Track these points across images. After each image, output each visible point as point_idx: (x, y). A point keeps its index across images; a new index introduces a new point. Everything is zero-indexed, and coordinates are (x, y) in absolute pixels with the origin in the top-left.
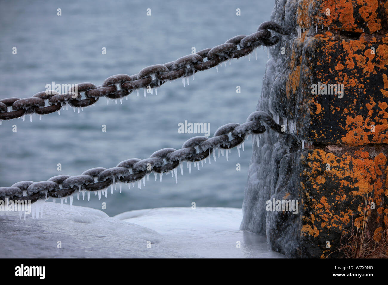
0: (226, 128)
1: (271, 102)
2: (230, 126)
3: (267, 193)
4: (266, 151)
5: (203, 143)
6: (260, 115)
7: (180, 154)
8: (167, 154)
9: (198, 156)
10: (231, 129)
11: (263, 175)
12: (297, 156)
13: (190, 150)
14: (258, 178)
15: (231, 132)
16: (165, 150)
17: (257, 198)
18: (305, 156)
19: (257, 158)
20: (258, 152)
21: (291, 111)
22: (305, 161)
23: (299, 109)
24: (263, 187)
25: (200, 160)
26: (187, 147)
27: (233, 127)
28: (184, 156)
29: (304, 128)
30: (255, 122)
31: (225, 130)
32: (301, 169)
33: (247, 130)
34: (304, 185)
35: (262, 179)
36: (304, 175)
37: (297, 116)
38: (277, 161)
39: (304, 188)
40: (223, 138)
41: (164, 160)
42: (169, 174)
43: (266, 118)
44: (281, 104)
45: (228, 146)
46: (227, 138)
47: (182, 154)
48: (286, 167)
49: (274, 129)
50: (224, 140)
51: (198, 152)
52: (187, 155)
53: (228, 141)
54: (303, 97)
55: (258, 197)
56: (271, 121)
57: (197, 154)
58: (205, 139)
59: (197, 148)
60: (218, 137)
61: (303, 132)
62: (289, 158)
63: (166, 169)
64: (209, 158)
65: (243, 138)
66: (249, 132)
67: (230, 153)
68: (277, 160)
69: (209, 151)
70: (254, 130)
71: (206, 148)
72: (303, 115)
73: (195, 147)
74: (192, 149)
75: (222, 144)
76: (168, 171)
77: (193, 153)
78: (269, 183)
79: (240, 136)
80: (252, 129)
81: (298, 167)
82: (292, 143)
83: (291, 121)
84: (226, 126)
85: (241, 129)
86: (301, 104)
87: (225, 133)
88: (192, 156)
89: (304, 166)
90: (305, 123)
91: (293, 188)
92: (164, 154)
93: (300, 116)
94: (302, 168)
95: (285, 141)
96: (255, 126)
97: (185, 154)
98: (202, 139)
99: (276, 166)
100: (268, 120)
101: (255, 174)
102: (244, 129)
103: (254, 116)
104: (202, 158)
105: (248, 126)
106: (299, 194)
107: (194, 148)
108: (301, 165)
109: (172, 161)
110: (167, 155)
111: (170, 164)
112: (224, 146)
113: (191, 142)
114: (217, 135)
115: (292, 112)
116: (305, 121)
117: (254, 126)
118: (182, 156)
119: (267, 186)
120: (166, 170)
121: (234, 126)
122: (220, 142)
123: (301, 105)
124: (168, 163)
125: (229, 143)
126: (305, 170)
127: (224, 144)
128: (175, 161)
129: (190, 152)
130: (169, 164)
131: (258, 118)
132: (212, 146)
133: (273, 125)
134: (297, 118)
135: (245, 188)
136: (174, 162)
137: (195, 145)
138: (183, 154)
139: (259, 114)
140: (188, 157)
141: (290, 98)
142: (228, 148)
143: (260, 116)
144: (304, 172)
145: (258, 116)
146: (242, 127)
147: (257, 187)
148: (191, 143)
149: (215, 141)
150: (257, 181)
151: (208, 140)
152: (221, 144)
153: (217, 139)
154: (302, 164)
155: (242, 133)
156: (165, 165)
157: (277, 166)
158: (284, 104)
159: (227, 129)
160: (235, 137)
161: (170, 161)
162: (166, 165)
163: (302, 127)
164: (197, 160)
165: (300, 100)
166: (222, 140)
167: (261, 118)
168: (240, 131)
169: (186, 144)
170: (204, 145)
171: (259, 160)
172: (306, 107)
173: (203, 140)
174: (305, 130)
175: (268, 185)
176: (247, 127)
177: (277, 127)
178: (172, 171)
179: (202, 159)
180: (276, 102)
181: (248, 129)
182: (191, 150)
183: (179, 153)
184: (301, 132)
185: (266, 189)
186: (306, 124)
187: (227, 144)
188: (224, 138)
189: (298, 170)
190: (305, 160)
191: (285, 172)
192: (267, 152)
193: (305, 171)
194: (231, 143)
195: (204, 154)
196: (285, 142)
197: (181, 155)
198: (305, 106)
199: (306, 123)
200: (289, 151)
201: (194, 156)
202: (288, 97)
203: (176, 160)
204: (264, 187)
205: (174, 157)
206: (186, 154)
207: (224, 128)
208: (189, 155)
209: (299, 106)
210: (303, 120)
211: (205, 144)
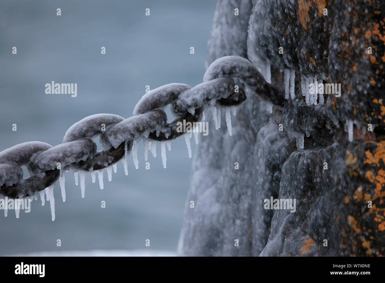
0: (161, 95)
1: (254, 36)
2: (169, 90)
3: (243, 235)
4: (235, 142)
5: (111, 130)
6: (233, 66)
7: (61, 155)
8: (30, 156)
9: (99, 157)
10: (172, 97)
11: (230, 194)
12: (332, 156)
13: (83, 145)
14: (218, 201)
15: (171, 102)
16: (26, 146)
17: (219, 245)
18: (358, 158)
19: (211, 156)
20: (215, 143)
21: (312, 56)
22: (359, 170)
23: (339, 50)
24: (231, 221)
25: (105, 167)
26: (76, 140)
27: (176, 93)
28: (71, 160)
29: (354, 93)
30: (224, 82)
31: (159, 100)
32: (346, 188)
33: (208, 100)
34: (356, 222)
35: (229, 202)
36: (356, 200)
37: (336, 68)
38: (272, 166)
39: (358, 231)
40: (155, 117)
41: (24, 168)
42: (36, 199)
43: (247, 72)
44: (283, 39)
45: (167, 136)
46: (163, 116)
47: (65, 156)
48: (300, 179)
49: (263, 95)
50: (158, 123)
51: (101, 148)
52: (78, 157)
53: (166, 122)
54: (351, 24)
55: (222, 242)
56: (258, 78)
57: (99, 155)
58: (115, 121)
59: (97, 140)
60: (145, 116)
61: (353, 103)
62: (309, 161)
63: (30, 190)
64: (124, 161)
65: (197, 116)
66: (213, 102)
67: (170, 150)
68: (271, 163)
69: (126, 146)
70: (222, 98)
71: (119, 141)
72: (351, 65)
73: (92, 139)
74: (89, 143)
75: (154, 130)
76: (33, 194)
77: (90, 152)
78: (246, 212)
79: (192, 111)
80: (219, 96)
81: (338, 183)
82: (315, 127)
83: (310, 78)
84: (159, 91)
85: (194, 97)
86: (345, 38)
87: (158, 107)
88: (88, 159)
89: (357, 181)
90: (357, 82)
91: (323, 227)
92: (25, 154)
93: (344, 68)
94: (352, 185)
95: (294, 121)
96: (225, 89)
97: (72, 154)
98: (108, 120)
99: (270, 177)
100: (250, 77)
101: (211, 191)
102: (201, 97)
103: (220, 67)
104: (110, 162)
105: (211, 90)
106: (344, 243)
107: (91, 141)
108: (348, 179)
109: (43, 170)
110: (32, 159)
111: (39, 179)
112: (158, 135)
113: (84, 126)
114: (142, 111)
115: (316, 57)
116: (358, 78)
117: (222, 89)
118: (66, 159)
119: (243, 220)
120: (30, 192)
121: (179, 89)
122: (151, 127)
123: (344, 43)
124: (33, 175)
125: (169, 129)
126: (360, 189)
127: (159, 130)
128: (51, 171)
129: (85, 149)
130: (35, 177)
131: (228, 72)
132: (133, 135)
133: (262, 87)
134: (335, 72)
135: (187, 221)
136: (48, 173)
137: (92, 133)
138: (69, 154)
139: (232, 63)
140: (79, 160)
141: (310, 27)
142: (165, 139)
143: (234, 68)
144: (355, 195)
145: (229, 66)
146: (198, 93)
147: (218, 220)
148: (84, 129)
149: (138, 124)
150: (216, 208)
151: (122, 123)
152: (152, 131)
153: (143, 120)
154: (351, 175)
155: (196, 105)
156: (27, 180)
157: (273, 176)
158: (292, 41)
159: (164, 96)
160: (182, 114)
161: (40, 171)
162: (29, 180)
163: (349, 93)
164: (98, 167)
165: (342, 31)
166: (155, 123)
167: (236, 73)
168: (194, 102)
169: (75, 132)
170: (115, 133)
171: (217, 161)
172: (360, 45)
173: (111, 121)
174: (356, 98)
175: (246, 217)
176: (209, 93)
177: (270, 92)
178: (42, 193)
179: (109, 164)
180: (270, 36)
181: (210, 97)
182: (86, 146)
183: (58, 153)
184: (345, 103)
185: (241, 226)
186: (360, 84)
187: (164, 130)
188: (158, 118)
189: (340, 188)
190: (359, 166)
191: (299, 191)
192: (239, 144)
193: (359, 192)
194: (172, 128)
195: (115, 153)
196: (294, 124)
197: (64, 158)
198: (355, 45)
199: (360, 81)
200: (303, 144)
201: (92, 158)
202: (304, 25)
203: (53, 169)
204: (234, 221)
205: (49, 161)
206: (75, 153)
207: (155, 96)
208: (82, 157)
209: (339, 44)
210: (350, 76)
211: (117, 132)
